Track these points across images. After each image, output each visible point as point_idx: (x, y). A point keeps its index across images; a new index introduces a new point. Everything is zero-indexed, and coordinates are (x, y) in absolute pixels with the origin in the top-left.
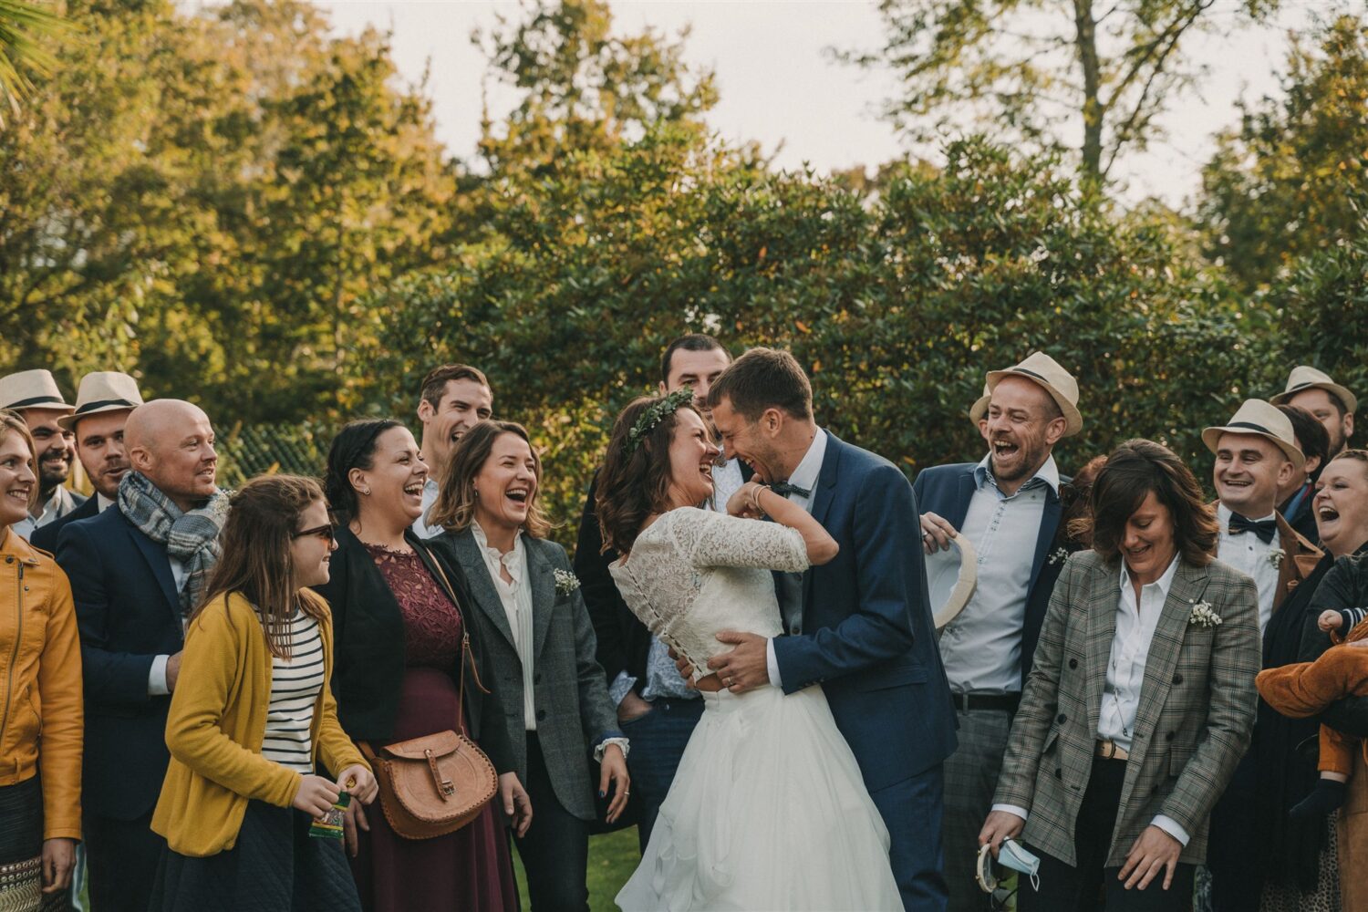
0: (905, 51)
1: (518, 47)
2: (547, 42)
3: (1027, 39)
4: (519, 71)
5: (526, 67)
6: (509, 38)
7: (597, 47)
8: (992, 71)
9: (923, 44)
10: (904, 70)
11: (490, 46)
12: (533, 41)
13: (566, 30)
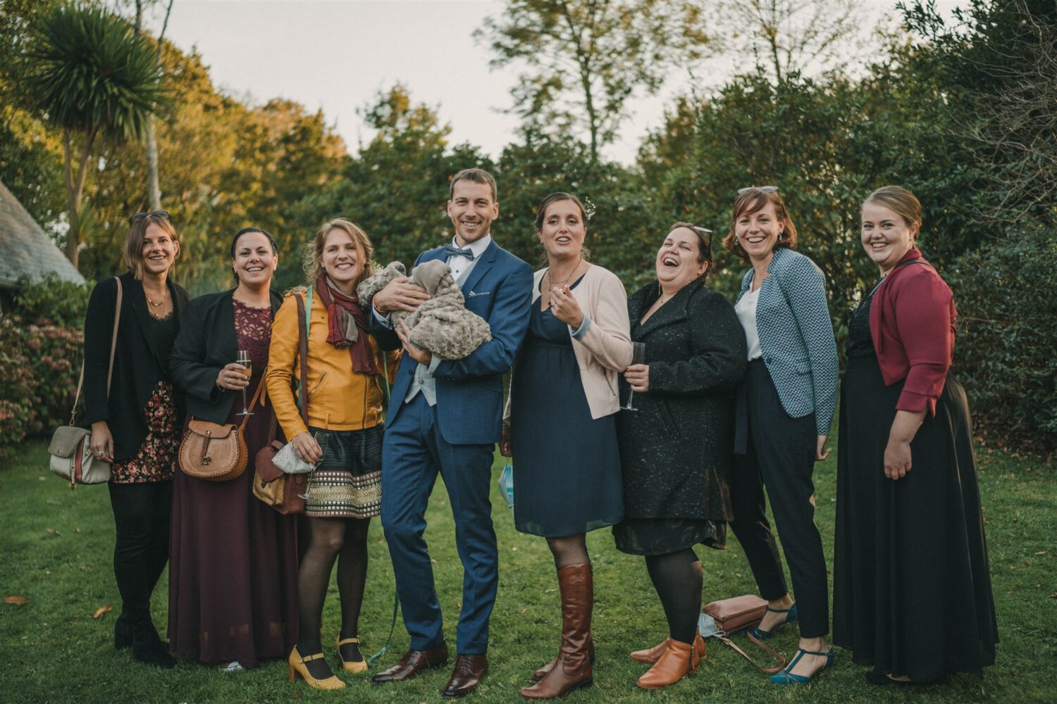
0: (521, 108)
1: (374, 114)
2: (386, 112)
3: (567, 102)
4: (376, 123)
5: (378, 122)
6: (371, 111)
7: (405, 112)
8: (554, 115)
9: (528, 105)
10: (522, 114)
11: (364, 115)
12: (380, 112)
13: (393, 107)
